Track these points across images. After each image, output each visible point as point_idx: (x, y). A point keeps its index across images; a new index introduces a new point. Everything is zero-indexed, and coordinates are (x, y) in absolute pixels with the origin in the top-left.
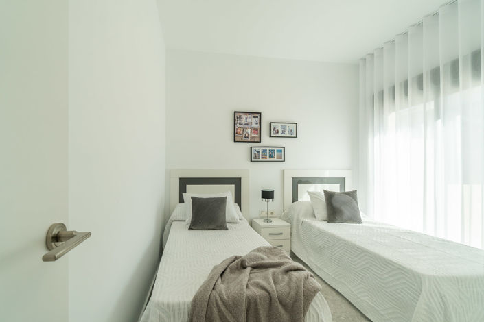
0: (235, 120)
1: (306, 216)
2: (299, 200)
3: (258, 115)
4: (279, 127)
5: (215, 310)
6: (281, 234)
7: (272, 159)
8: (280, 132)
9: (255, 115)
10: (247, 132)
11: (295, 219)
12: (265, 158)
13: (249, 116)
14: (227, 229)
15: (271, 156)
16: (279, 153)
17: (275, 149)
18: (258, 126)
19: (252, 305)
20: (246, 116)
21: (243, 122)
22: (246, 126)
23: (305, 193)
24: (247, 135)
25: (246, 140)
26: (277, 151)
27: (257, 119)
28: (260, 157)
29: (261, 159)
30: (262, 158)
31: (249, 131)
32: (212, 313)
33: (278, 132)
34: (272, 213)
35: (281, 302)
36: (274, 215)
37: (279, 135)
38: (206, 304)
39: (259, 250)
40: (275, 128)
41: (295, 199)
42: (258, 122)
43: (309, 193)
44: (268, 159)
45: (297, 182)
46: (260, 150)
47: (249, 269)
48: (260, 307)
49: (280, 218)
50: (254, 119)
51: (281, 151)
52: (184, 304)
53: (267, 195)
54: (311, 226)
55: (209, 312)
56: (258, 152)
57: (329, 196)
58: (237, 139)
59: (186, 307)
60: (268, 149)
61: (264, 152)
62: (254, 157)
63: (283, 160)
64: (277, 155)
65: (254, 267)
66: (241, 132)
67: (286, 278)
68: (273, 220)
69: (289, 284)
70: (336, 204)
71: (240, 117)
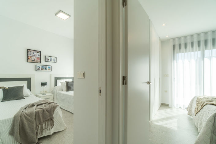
0: (27, 53)
1: (59, 91)
2: (57, 85)
3: (40, 52)
4: (49, 58)
5: (24, 117)
6: (50, 98)
8: (49, 60)
9: (38, 52)
10: (34, 59)
11: (55, 92)
12: (43, 70)
13: (35, 52)
14: (24, 99)
16: (49, 68)
18: (39, 57)
19: (37, 113)
20: (33, 52)
21: (32, 54)
22: (33, 56)
23: (59, 83)
24: (34, 60)
25: (33, 61)
26: (48, 67)
27: (39, 54)
28: (41, 69)
29: (41, 70)
31: (35, 58)
32: (22, 118)
33: (48, 60)
34: (46, 91)
35: (46, 111)
36: (47, 92)
37: (49, 61)
38: (20, 116)
39: (39, 101)
40: (47, 58)
41: (56, 85)
42: (40, 55)
43: (60, 82)
45: (56, 79)
46: (41, 66)
47: (36, 106)
48: (40, 113)
49: (50, 93)
50: (37, 54)
51: (50, 67)
52: (10, 119)
53: (43, 84)
54: (61, 93)
55: (21, 118)
56: (40, 67)
57: (67, 83)
58: (28, 61)
59: (11, 119)
60: (44, 66)
61: (42, 67)
62: (37, 69)
63: (51, 70)
64: (48, 69)
65: (37, 105)
66: (31, 58)
67: (49, 105)
68: (46, 94)
69: (49, 106)
70: (69, 85)
71: (30, 52)
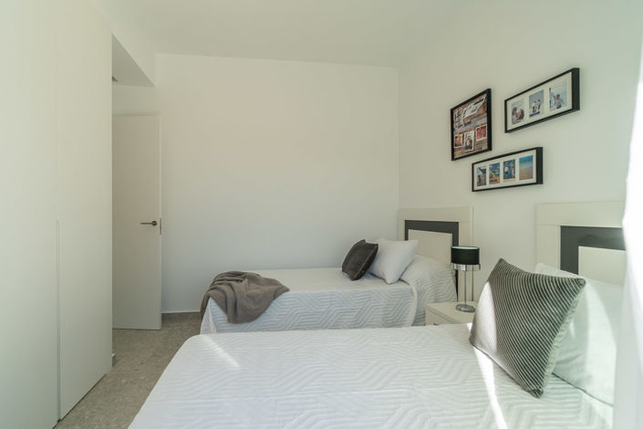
0: (453, 121)
3: (484, 97)
4: (525, 102)
7: (510, 182)
10: (469, 138)
12: (496, 181)
13: (469, 106)
15: (508, 175)
16: (526, 166)
17: (517, 158)
18: (485, 119)
20: (465, 109)
21: (462, 119)
22: (468, 127)
24: (469, 143)
25: (467, 151)
26: (522, 160)
30: (491, 182)
33: (522, 116)
40: (515, 109)
44: (502, 182)
46: (488, 165)
51: (530, 159)
56: (485, 171)
58: (456, 154)
60: (502, 160)
61: (495, 168)
62: (477, 183)
63: (534, 180)
64: (521, 170)
66: (461, 140)
71: (459, 115)
